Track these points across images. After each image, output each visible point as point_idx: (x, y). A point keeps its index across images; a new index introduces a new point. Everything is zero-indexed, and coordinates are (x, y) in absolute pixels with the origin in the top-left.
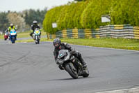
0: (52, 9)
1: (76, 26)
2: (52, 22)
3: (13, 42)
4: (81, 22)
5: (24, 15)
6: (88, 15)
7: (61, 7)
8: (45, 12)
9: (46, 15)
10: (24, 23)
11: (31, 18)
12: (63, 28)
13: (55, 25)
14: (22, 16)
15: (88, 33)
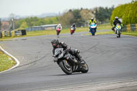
0: (118, 7)
3: (93, 34)
5: (95, 12)
8: (112, 9)
9: (113, 12)
11: (100, 15)
14: (93, 13)
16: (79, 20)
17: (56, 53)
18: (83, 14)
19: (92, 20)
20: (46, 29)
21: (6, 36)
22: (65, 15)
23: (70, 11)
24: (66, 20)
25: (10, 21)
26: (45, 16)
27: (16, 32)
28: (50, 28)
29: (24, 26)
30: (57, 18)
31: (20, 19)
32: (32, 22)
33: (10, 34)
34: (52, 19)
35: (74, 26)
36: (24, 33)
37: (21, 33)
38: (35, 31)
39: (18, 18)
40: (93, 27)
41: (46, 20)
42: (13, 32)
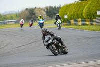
0: (64, 6)
1: (80, 17)
2: (64, 15)
4: (84, 14)
5: (46, 10)
6: (88, 10)
7: (70, 4)
8: (60, 8)
9: (60, 10)
10: (46, 15)
11: (50, 12)
12: (71, 19)
13: (66, 17)
14: (44, 11)
15: (88, 22)
16: (33, 16)
17: (46, 39)
18: (37, 12)
20: (8, 23)
22: (23, 12)
23: (27, 9)
28: (11, 23)
30: (17, 15)
40: (42, 22)
41: (8, 16)
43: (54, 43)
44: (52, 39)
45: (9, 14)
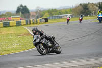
16: (87, 11)
18: (90, 7)
19: (100, 12)
20: (63, 18)
21: (33, 23)
22: (77, 7)
23: (81, 4)
24: (78, 11)
25: (36, 12)
26: (62, 8)
27: (40, 20)
29: (46, 16)
31: (43, 11)
32: (53, 13)
33: (37, 21)
34: (67, 10)
35: (82, 16)
36: (46, 20)
37: (44, 21)
38: (55, 19)
39: (42, 10)
41: (63, 11)
42: (38, 19)
43: (41, 43)
44: (40, 38)
45: (64, 9)
